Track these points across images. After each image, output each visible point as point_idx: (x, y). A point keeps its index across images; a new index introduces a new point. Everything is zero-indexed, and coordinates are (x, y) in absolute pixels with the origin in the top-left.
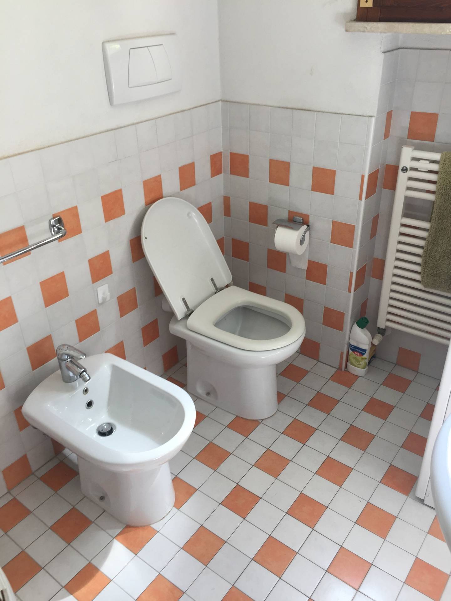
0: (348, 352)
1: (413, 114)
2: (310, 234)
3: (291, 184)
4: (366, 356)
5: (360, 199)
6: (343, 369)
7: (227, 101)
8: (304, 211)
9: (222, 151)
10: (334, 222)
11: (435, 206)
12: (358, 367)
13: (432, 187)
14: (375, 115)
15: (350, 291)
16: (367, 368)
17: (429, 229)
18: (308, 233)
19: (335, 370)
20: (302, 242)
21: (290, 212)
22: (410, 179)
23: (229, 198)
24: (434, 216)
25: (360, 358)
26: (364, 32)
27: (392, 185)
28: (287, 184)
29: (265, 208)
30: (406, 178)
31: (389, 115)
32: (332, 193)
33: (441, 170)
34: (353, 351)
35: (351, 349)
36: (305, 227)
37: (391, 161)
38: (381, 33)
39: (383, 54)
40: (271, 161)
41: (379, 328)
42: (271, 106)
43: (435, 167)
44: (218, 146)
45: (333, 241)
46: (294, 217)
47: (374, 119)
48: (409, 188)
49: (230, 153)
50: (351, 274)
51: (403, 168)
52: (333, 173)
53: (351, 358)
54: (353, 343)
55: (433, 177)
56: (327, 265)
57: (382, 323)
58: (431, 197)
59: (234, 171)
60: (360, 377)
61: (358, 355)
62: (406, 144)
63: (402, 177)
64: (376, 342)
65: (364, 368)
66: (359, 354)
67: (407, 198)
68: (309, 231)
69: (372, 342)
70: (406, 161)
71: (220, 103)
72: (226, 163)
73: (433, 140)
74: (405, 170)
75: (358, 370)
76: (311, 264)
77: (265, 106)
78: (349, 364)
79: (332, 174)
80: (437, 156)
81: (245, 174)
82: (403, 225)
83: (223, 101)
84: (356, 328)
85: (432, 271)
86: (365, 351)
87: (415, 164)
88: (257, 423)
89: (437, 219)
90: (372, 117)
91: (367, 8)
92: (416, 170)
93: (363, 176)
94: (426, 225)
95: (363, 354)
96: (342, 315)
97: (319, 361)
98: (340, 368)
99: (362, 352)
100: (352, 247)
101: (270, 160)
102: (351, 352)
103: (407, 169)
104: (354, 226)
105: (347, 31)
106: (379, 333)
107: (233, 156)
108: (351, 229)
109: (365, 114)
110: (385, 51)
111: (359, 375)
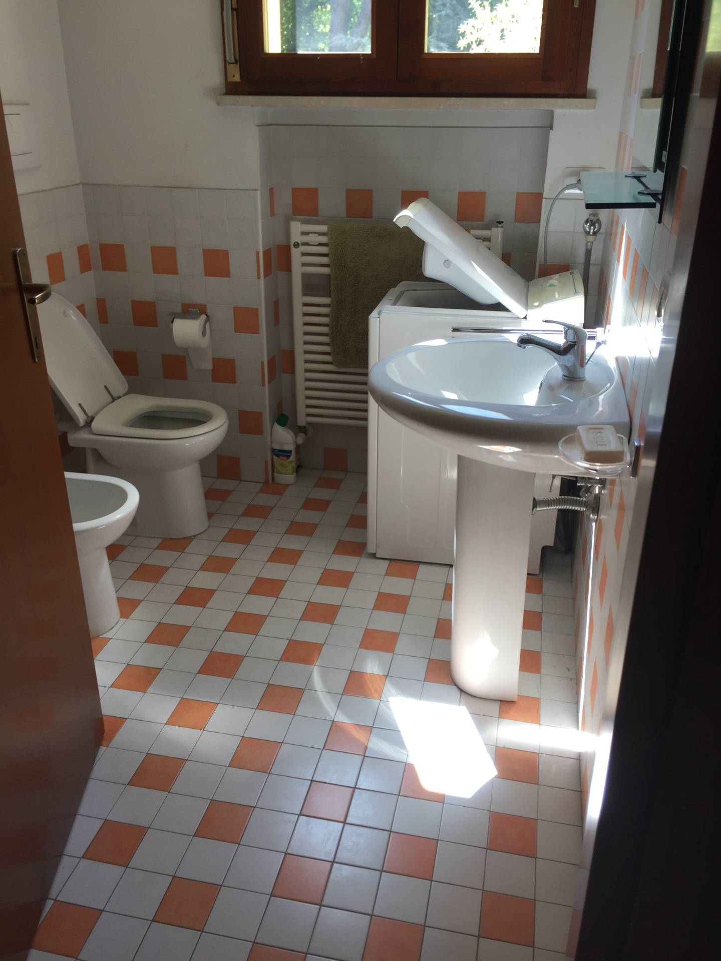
0: (272, 459)
1: (295, 191)
2: (210, 327)
3: (180, 271)
4: (293, 457)
5: (259, 278)
6: (271, 482)
7: (88, 184)
8: (201, 301)
9: (88, 242)
10: (235, 308)
11: (332, 278)
12: (286, 474)
13: (325, 260)
14: (259, 188)
15: (264, 385)
16: (295, 474)
17: (330, 305)
18: (208, 324)
19: (262, 484)
20: (204, 334)
21: (183, 305)
22: (304, 254)
23: (104, 300)
24: (332, 288)
25: (286, 462)
26: (236, 105)
27: (287, 266)
28: (175, 272)
29: (152, 305)
30: (300, 254)
31: (271, 191)
32: (228, 275)
33: (331, 241)
34: (278, 456)
35: (275, 454)
36: (204, 317)
37: (281, 240)
38: (252, 106)
39: (257, 127)
40: (154, 249)
41: (300, 427)
42: (145, 187)
43: (324, 239)
44: (84, 238)
45: (238, 329)
46: (190, 309)
47: (259, 192)
48: (304, 265)
49: (100, 244)
50: (263, 363)
51: (294, 243)
52: (226, 253)
53: (276, 465)
54: (276, 447)
55: (324, 250)
56: (234, 360)
57: (302, 420)
58: (325, 270)
59: (106, 267)
60: (290, 486)
61: (283, 460)
62: (293, 220)
63: (295, 253)
64: (300, 440)
65: (293, 474)
66: (285, 458)
67: (305, 276)
68: (210, 323)
69: (296, 442)
70: (296, 237)
71: (81, 186)
72: (96, 257)
73: (317, 215)
74: (297, 245)
75: (287, 477)
76: (216, 361)
77: (137, 186)
78: (275, 474)
79: (224, 255)
80: (324, 228)
81: (122, 267)
82: (305, 305)
83: (84, 184)
84: (278, 428)
85: (341, 348)
86: (290, 452)
87: (306, 239)
88: (189, 540)
89: (336, 291)
90: (256, 190)
91: (236, 83)
92: (307, 244)
93: (258, 253)
94: (326, 300)
95: (288, 457)
96: (260, 415)
97: (241, 481)
98: (267, 482)
99: (286, 454)
100: (258, 333)
101: (151, 247)
102: (275, 458)
103: (298, 244)
104: (257, 309)
105: (218, 104)
106: (301, 432)
107: (104, 248)
108: (254, 312)
109: (248, 188)
110: (259, 124)
111: (288, 484)
